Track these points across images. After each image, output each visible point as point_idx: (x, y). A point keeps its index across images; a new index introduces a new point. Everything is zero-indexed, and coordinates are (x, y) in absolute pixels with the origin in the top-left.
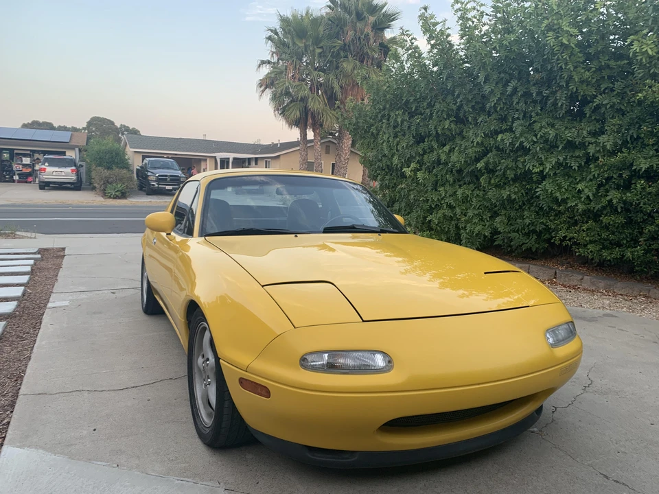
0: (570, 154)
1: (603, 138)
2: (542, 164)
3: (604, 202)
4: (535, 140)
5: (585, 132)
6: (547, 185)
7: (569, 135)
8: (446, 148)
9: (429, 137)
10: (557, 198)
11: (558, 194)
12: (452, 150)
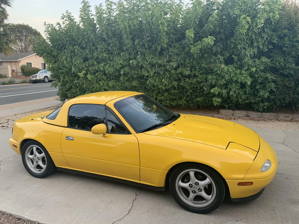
0: (159, 69)
1: (171, 64)
2: (148, 72)
3: (171, 85)
4: (147, 63)
5: (165, 61)
6: (151, 80)
7: (160, 62)
8: (102, 65)
9: (91, 59)
10: (154, 85)
11: (155, 84)
12: (105, 65)
